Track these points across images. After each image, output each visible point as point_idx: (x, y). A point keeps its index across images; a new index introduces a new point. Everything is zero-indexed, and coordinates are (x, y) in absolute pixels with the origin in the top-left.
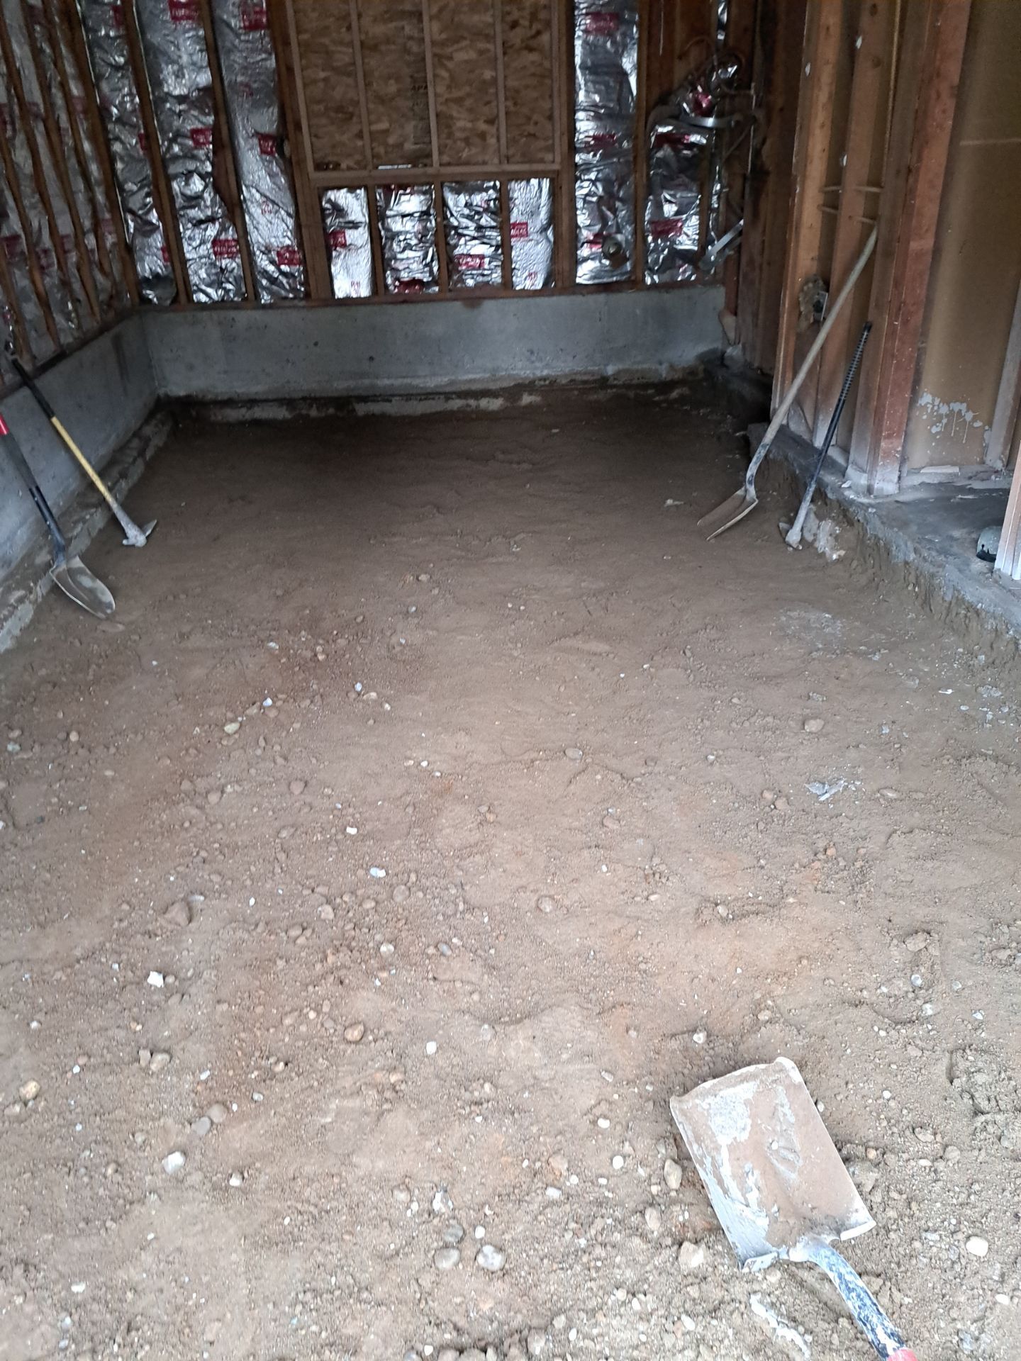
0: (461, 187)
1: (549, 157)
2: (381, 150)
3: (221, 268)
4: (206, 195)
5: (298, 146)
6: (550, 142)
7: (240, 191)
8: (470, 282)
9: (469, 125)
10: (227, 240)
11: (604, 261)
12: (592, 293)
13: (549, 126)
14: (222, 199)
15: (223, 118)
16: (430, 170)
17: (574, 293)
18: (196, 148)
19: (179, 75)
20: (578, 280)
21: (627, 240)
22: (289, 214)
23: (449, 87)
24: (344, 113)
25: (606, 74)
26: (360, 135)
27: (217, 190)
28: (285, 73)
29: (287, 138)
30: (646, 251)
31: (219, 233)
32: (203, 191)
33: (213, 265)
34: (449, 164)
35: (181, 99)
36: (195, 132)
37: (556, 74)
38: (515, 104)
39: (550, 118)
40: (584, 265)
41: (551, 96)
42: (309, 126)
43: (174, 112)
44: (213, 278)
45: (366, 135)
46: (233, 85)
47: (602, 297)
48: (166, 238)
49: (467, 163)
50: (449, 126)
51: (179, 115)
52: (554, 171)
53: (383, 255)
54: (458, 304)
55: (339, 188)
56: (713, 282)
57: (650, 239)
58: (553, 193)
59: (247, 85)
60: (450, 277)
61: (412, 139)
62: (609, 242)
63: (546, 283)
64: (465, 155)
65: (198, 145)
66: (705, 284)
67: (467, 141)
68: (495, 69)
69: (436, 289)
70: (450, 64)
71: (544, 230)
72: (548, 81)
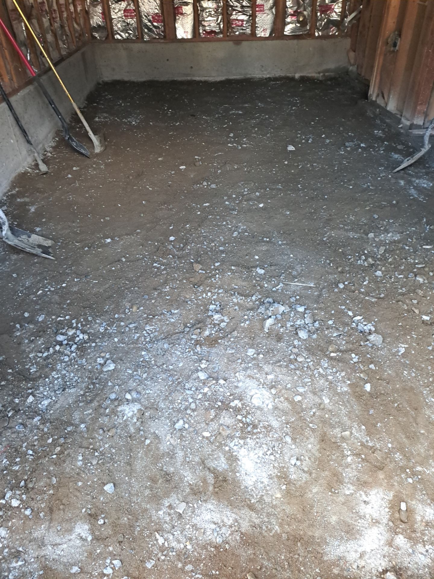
3: (127, 23)
8: (237, 33)
10: (130, 10)
11: (297, 24)
12: (290, 39)
17: (283, 39)
20: (285, 33)
21: (308, 15)
30: (317, 20)
31: (127, 6)
33: (124, 21)
40: (288, 26)
44: (124, 28)
47: (295, 41)
48: (103, 8)
53: (199, 18)
54: (231, 43)
56: (346, 36)
57: (319, 14)
60: (228, 30)
62: (300, 15)
63: (271, 34)
66: (342, 37)
69: (222, 36)
71: (271, 8)
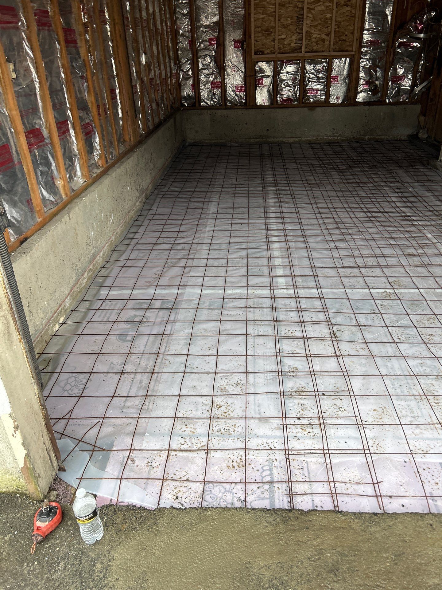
0: (313, 61)
1: (351, 49)
2: (282, 46)
3: (213, 93)
4: (211, 64)
5: (249, 45)
6: (352, 43)
7: (224, 63)
8: (312, 100)
9: (318, 36)
10: (217, 82)
11: (369, 93)
12: (362, 105)
13: (351, 36)
14: (217, 66)
15: (221, 34)
16: (300, 55)
17: (355, 106)
18: (210, 46)
19: (207, 17)
20: (357, 100)
21: (380, 83)
22: (242, 72)
23: (312, 21)
24: (269, 32)
25: (379, 15)
26: (274, 41)
27: (216, 62)
28: (247, 16)
29: (245, 41)
30: (387, 89)
31: (214, 79)
32: (210, 63)
33: (210, 91)
34: (308, 52)
35: (206, 26)
36: (210, 39)
37: (357, 15)
38: (338, 28)
39: (353, 33)
40: (360, 94)
41: (354, 24)
42: (255, 37)
43: (203, 31)
44: (210, 97)
45: (277, 41)
46: (228, 20)
47: (367, 107)
48: (194, 81)
49: (316, 52)
50: (310, 37)
51: (205, 33)
52: (352, 55)
53: (277, 88)
54: (306, 109)
55: (263, 62)
56: (416, 103)
57: (390, 83)
58: (351, 64)
59: (233, 21)
60: (303, 98)
61: (294, 42)
62: (373, 85)
63: (343, 102)
64: (315, 48)
65: (211, 44)
66: (412, 103)
67: (317, 43)
68: (332, 13)
69: (297, 102)
70: (313, 12)
71: (345, 79)
72: (353, 18)
